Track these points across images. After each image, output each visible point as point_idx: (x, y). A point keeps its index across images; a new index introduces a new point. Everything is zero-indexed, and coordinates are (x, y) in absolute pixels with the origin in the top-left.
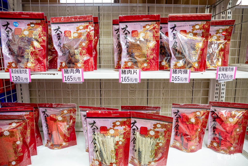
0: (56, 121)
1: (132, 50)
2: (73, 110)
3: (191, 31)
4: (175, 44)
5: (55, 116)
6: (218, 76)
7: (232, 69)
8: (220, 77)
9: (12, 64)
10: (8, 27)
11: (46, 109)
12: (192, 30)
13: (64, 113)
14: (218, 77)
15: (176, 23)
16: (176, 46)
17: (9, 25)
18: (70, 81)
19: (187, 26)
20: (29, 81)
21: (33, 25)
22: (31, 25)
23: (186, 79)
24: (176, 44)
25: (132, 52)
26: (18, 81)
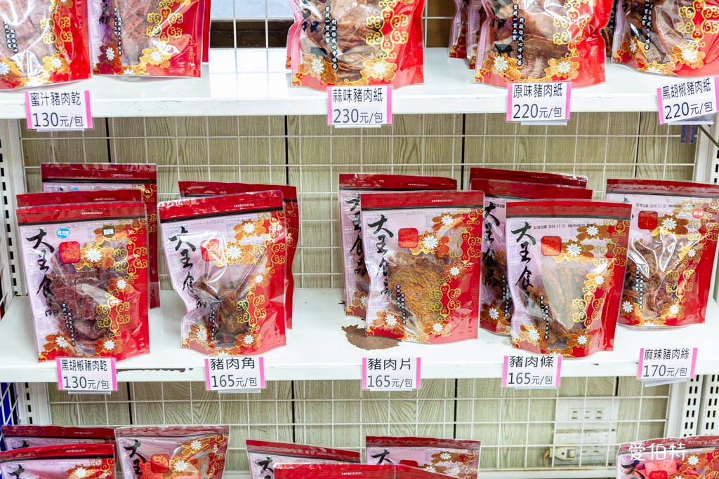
0: (171, 473)
1: (398, 286)
2: (218, 440)
3: (576, 241)
4: (526, 275)
5: (165, 460)
6: (644, 370)
7: (685, 352)
8: (650, 373)
9: (55, 339)
10: (42, 241)
11: (136, 441)
12: (578, 237)
13: (193, 450)
14: (644, 373)
15: (529, 220)
16: (528, 281)
17: (44, 237)
18: (227, 387)
19: (561, 226)
20: (111, 389)
21: (111, 231)
22: (106, 232)
23: (548, 379)
24: (528, 276)
25: (398, 291)
26: (79, 388)
